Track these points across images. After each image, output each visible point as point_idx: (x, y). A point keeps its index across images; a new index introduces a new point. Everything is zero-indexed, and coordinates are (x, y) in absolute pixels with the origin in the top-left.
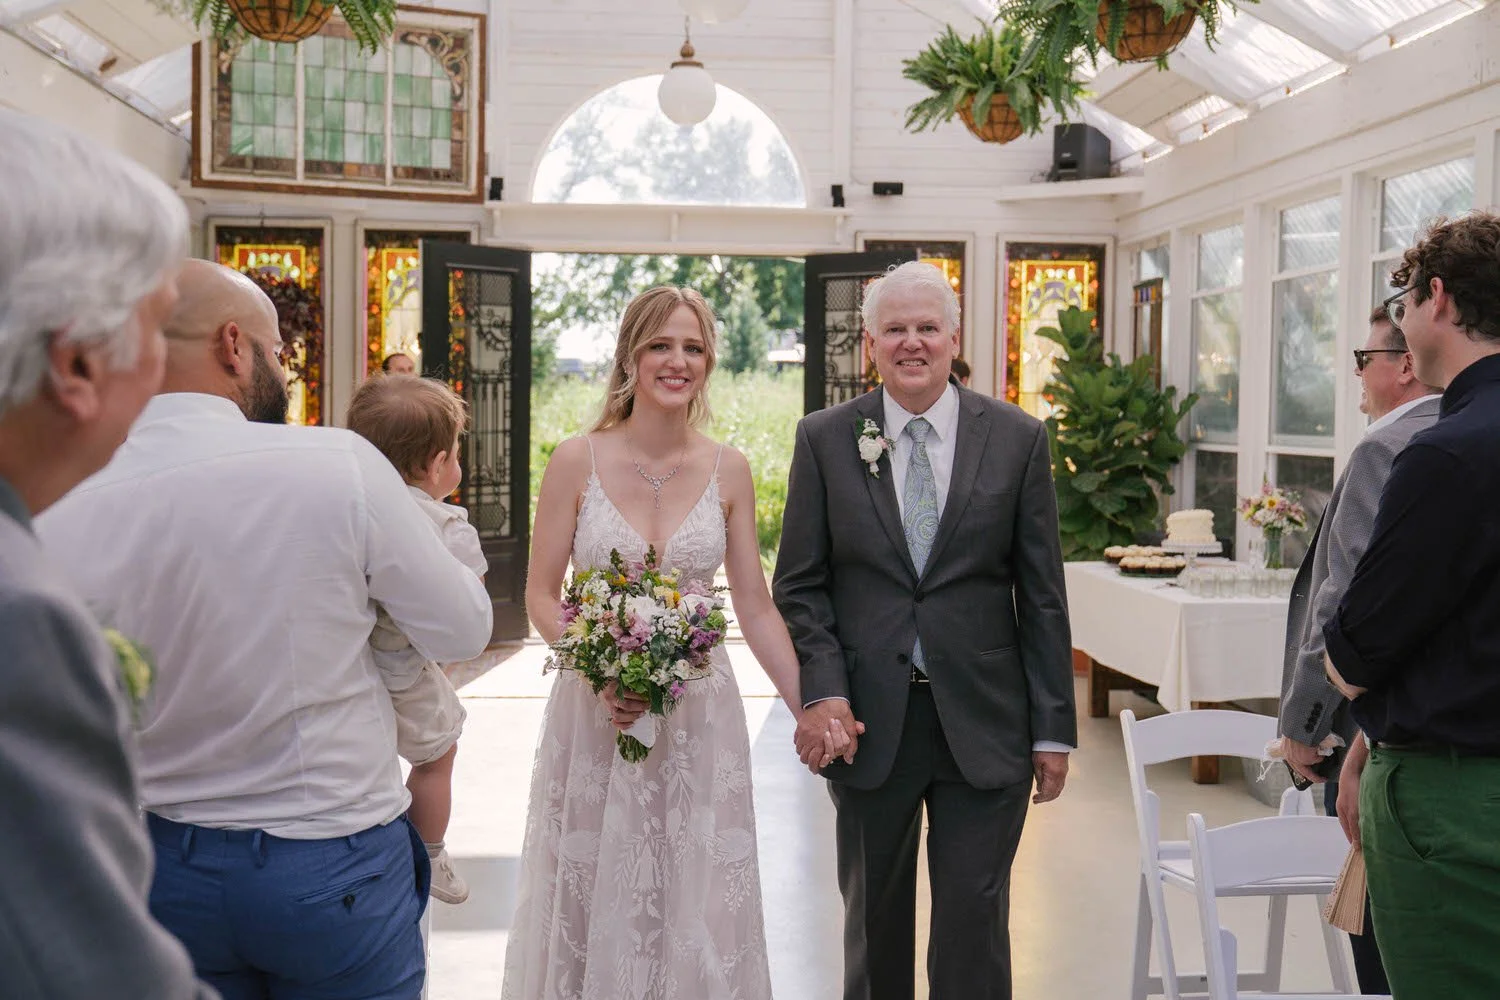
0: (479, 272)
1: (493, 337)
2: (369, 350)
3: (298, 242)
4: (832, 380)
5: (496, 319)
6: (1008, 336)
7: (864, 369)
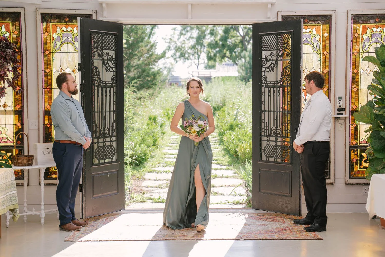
0: (102, 34)
1: (109, 65)
2: (45, 72)
3: (8, 19)
4: (265, 85)
5: (110, 56)
6: (353, 61)
7: (279, 79)
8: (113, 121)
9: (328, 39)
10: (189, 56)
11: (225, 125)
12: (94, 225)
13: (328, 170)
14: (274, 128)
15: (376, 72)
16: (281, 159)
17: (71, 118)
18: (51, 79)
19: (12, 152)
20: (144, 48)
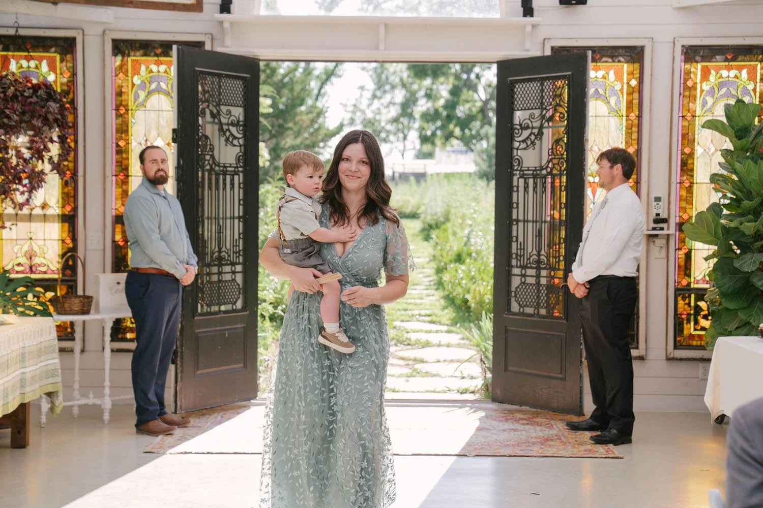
1: (232, 134)
2: (118, 145)
3: (53, 49)
4: (518, 172)
5: (232, 118)
6: (684, 132)
7: (544, 162)
8: (236, 236)
9: (637, 89)
10: (387, 136)
11: (447, 255)
12: (200, 425)
13: (633, 331)
14: (534, 252)
15: (727, 150)
16: (547, 311)
17: (159, 227)
18: (127, 159)
19: (55, 291)
20: (304, 117)
